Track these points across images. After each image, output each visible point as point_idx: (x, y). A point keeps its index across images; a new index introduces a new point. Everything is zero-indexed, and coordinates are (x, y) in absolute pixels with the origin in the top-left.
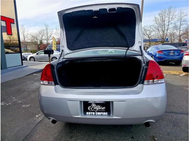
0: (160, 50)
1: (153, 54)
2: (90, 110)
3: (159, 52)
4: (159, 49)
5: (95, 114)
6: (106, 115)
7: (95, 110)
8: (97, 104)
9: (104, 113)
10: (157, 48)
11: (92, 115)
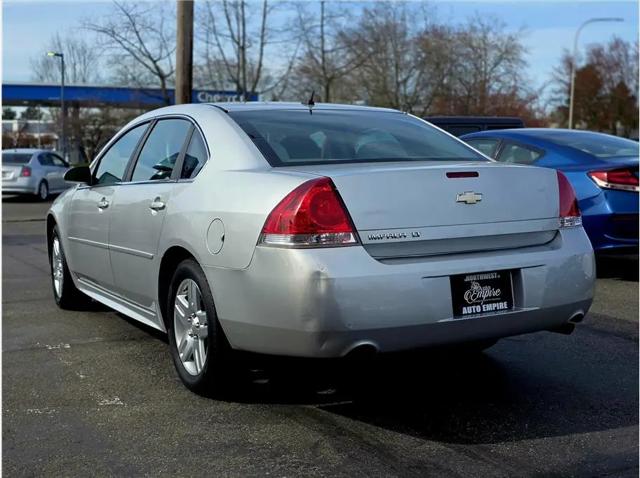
2: (470, 300)
5: (482, 311)
6: (504, 309)
7: (479, 298)
8: (483, 283)
9: (500, 304)
11: (476, 312)
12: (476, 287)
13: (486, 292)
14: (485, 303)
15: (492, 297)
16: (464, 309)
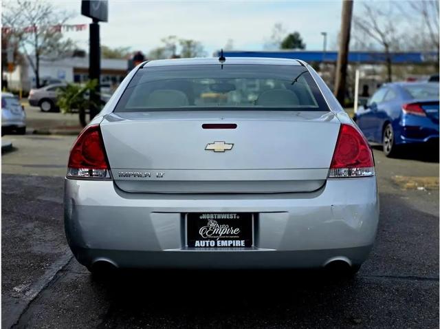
0: (415, 101)
1: (389, 113)
2: (205, 235)
3: (410, 107)
4: (413, 98)
5: (216, 246)
6: (241, 246)
7: (215, 235)
8: (221, 222)
9: (237, 241)
10: (405, 93)
11: (210, 246)
12: (212, 224)
13: (223, 230)
14: (221, 239)
15: (230, 234)
16: (197, 242)
